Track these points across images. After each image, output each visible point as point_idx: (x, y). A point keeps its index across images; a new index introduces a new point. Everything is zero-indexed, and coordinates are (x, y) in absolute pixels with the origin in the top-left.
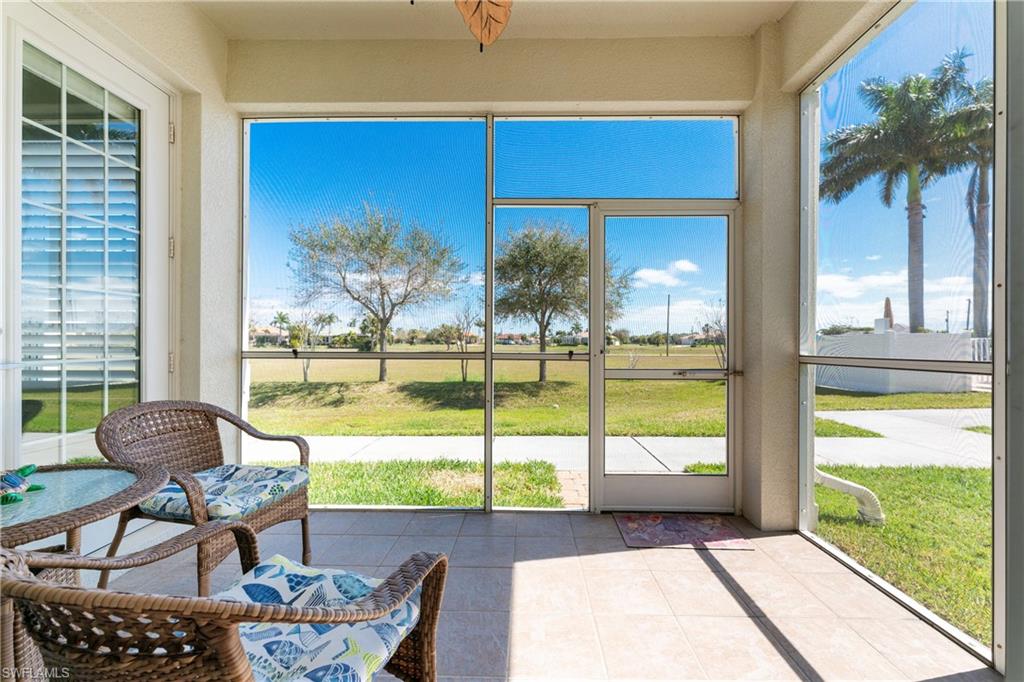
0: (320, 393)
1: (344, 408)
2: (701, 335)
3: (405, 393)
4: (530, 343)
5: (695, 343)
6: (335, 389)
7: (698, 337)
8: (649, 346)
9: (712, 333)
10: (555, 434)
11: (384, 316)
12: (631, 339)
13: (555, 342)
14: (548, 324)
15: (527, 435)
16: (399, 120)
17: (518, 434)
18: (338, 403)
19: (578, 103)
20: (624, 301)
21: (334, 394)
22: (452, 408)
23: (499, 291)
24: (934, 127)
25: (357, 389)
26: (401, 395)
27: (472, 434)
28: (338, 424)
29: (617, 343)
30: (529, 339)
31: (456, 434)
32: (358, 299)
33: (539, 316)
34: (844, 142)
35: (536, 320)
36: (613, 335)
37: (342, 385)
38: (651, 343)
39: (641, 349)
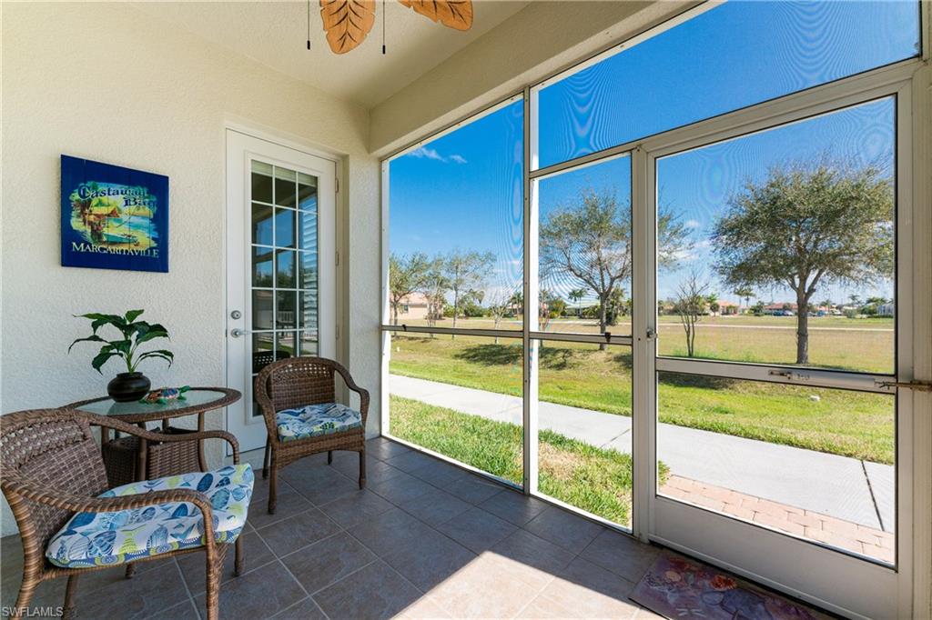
0: (549, 356)
1: (566, 371)
3: (621, 363)
4: (820, 314)
6: (561, 354)
11: (604, 290)
13: (863, 312)
14: (812, 290)
16: (463, 124)
17: (675, 423)
18: (561, 366)
19: (606, 31)
21: (559, 358)
22: (667, 384)
23: (740, 254)
25: (578, 355)
26: (617, 365)
27: (620, 414)
28: (551, 385)
30: (818, 308)
32: (580, 276)
33: (797, 281)
35: (793, 285)
37: (567, 351)
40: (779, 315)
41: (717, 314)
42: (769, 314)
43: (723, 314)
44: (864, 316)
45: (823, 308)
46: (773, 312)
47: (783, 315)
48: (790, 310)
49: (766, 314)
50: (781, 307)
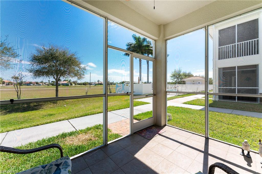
2: (97, 83)
4: (40, 85)
5: (96, 85)
7: (96, 83)
8: (83, 86)
9: (100, 82)
10: (88, 115)
12: (78, 84)
13: (51, 84)
15: (79, 117)
20: (85, 74)
24: (143, 47)
29: (74, 85)
31: (50, 123)
34: (131, 45)
36: (73, 82)
38: (84, 85)
39: (81, 86)
40: (28, 85)
41: (4, 85)
42: (25, 85)
43: (6, 85)
44: (51, 85)
45: (41, 83)
46: (26, 84)
47: (30, 85)
48: (32, 84)
49: (24, 85)
50: (29, 83)
